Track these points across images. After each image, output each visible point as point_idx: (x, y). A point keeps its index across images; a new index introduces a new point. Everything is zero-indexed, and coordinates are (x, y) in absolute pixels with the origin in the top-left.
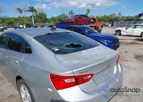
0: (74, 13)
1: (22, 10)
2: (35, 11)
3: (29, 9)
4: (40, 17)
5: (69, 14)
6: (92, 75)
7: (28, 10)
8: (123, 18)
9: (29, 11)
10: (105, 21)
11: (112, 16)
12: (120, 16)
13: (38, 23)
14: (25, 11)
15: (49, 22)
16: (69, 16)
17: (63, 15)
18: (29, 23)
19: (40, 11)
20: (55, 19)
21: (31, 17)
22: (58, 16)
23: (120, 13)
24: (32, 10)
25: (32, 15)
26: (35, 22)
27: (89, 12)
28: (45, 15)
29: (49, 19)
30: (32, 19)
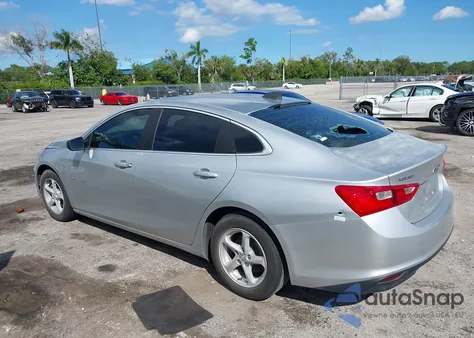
0: (206, 51)
1: (30, 42)
2: (76, 44)
3: (54, 40)
4: (94, 66)
5: (190, 54)
6: (417, 186)
7: (52, 43)
8: (359, 67)
9: (57, 45)
10: (304, 77)
11: (325, 60)
12: (350, 61)
13: (89, 87)
14: (41, 47)
15: (124, 83)
16: (189, 61)
17: (170, 58)
18: (58, 86)
19: (93, 47)
20: (145, 71)
21: (63, 66)
22: (153, 62)
23: (350, 50)
24: (65, 41)
25: (65, 59)
26: (77, 83)
27: (254, 49)
28: (112, 61)
29: (124, 73)
30: (67, 74)
